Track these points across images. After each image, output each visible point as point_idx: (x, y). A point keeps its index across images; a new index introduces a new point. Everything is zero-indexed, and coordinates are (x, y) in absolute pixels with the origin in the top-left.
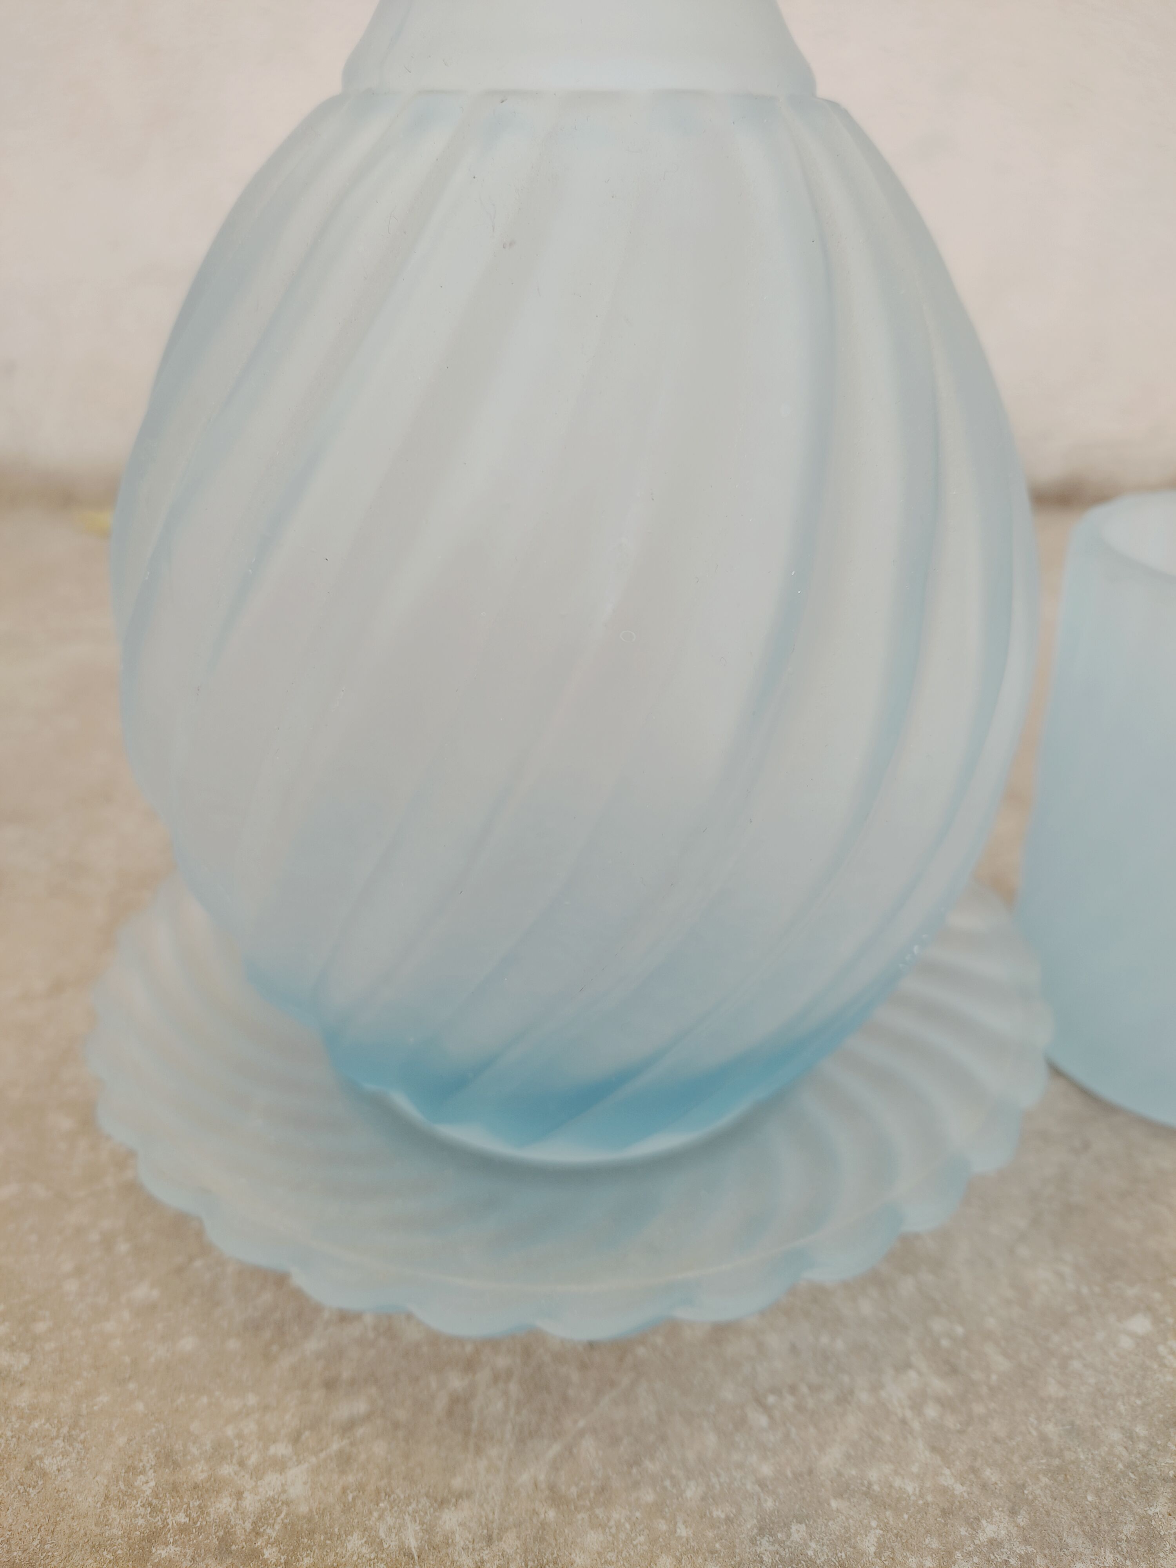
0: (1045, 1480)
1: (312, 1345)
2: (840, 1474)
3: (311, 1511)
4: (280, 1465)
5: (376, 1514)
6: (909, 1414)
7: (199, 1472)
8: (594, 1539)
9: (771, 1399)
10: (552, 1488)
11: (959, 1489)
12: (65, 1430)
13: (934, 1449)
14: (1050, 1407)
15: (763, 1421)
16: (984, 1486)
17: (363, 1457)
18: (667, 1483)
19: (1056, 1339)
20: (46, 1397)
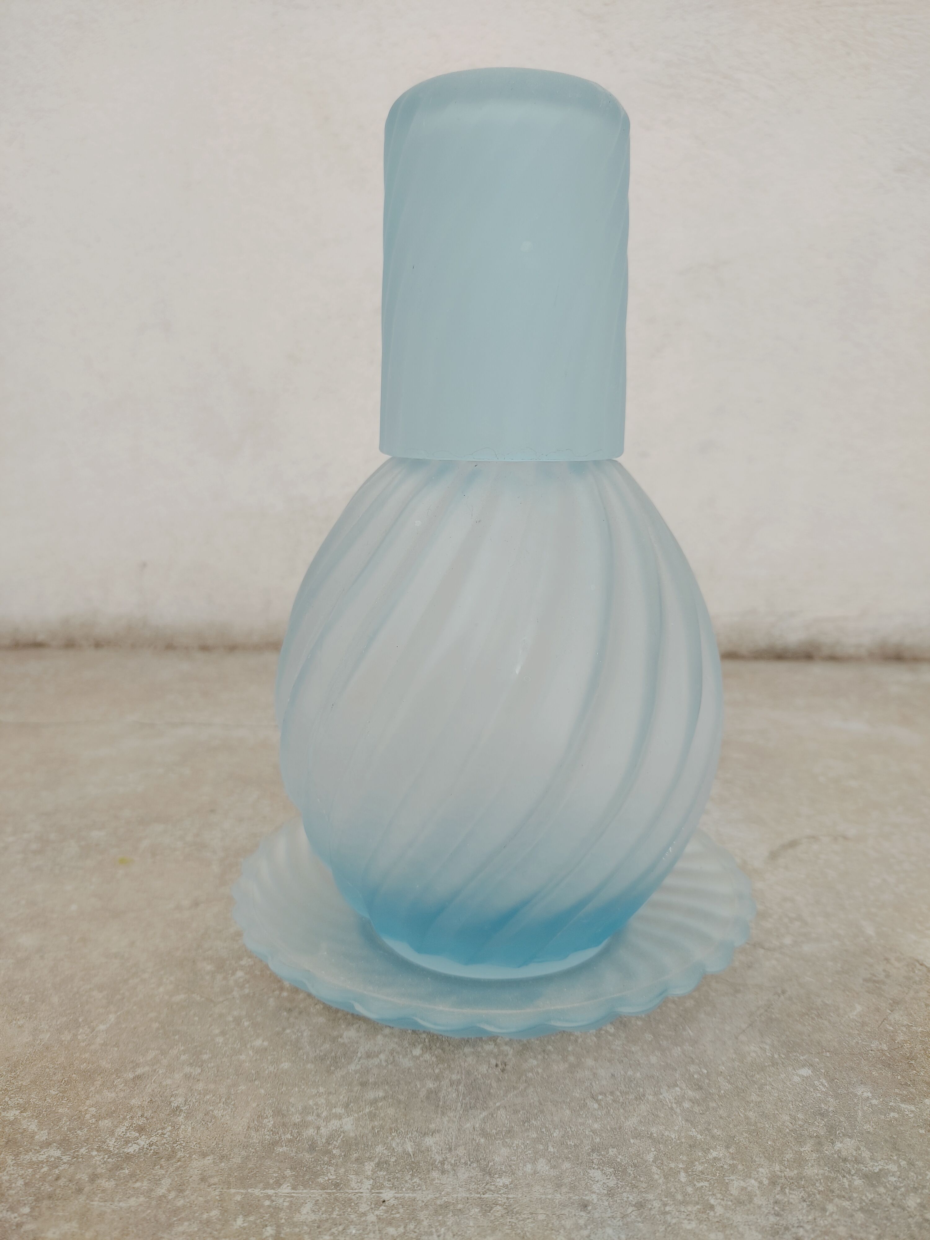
0: (745, 1135)
1: (352, 1067)
2: (636, 1129)
3: (356, 1135)
4: (340, 1117)
5: (390, 1138)
6: (674, 1106)
7: (297, 1119)
8: (505, 1151)
9: (600, 1097)
10: (483, 1130)
11: (699, 1137)
12: (224, 1100)
13: (687, 1120)
14: (752, 1105)
15: (596, 1106)
16: (713, 1137)
17: (382, 1115)
18: (544, 1130)
19: (758, 1076)
20: (212, 1086)
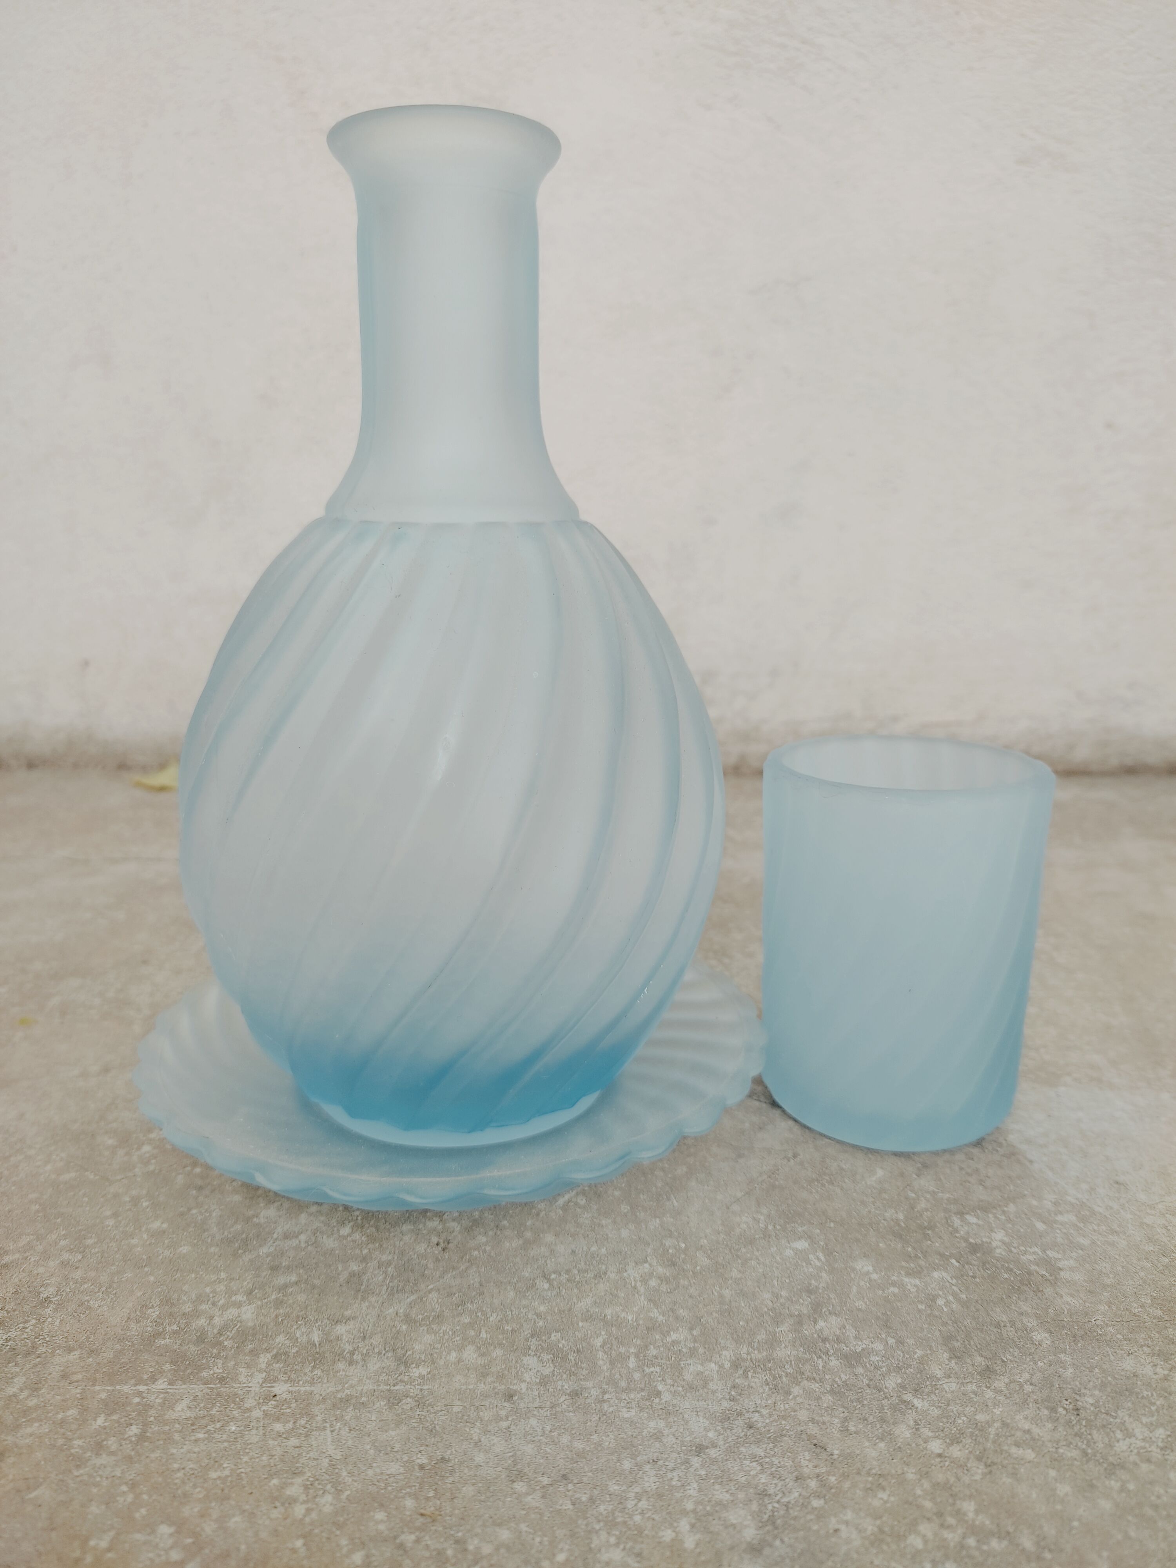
0: (715, 1315)
1: (264, 1250)
2: (588, 1311)
3: (255, 1325)
4: (239, 1305)
5: (295, 1327)
6: (639, 1284)
7: (187, 1308)
8: (428, 1338)
9: (553, 1276)
10: (407, 1316)
11: (660, 1318)
12: (104, 1289)
13: (650, 1300)
14: (730, 1282)
15: (546, 1286)
16: (677, 1318)
17: (291, 1301)
18: (479, 1314)
19: (744, 1250)
20: (93, 1274)
